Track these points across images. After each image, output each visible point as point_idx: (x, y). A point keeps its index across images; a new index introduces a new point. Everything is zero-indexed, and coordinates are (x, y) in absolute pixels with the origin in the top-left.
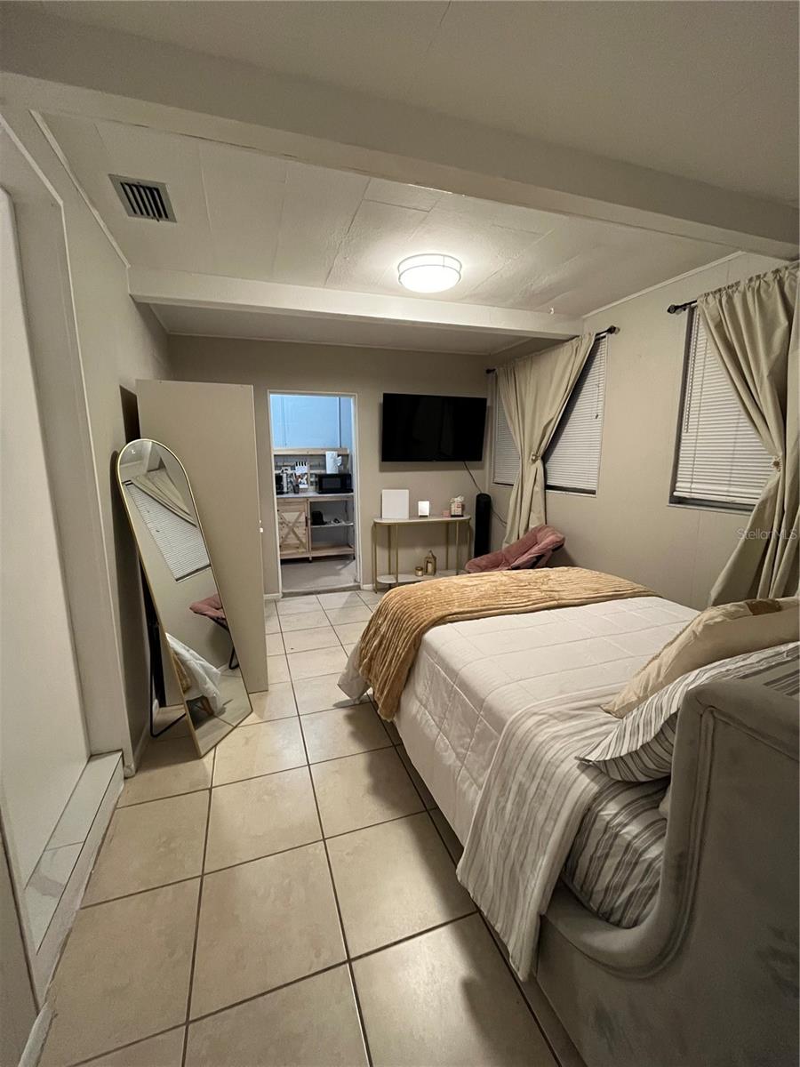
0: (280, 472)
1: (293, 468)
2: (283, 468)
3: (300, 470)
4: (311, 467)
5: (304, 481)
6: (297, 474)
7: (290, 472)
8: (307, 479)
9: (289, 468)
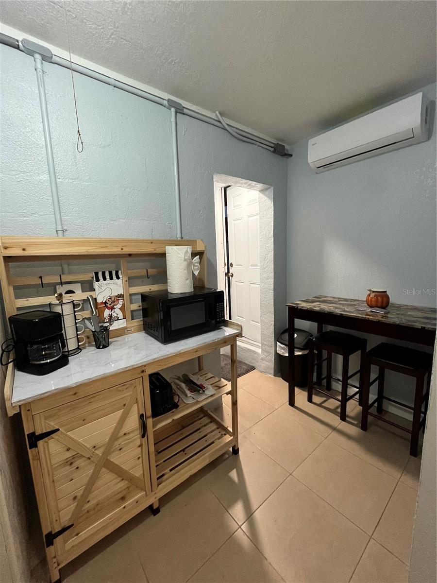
0: (52, 299)
1: (88, 286)
2: (61, 290)
3: (105, 290)
4: (132, 281)
5: (117, 312)
6: (99, 300)
7: (79, 295)
8: (122, 309)
9: (77, 288)
